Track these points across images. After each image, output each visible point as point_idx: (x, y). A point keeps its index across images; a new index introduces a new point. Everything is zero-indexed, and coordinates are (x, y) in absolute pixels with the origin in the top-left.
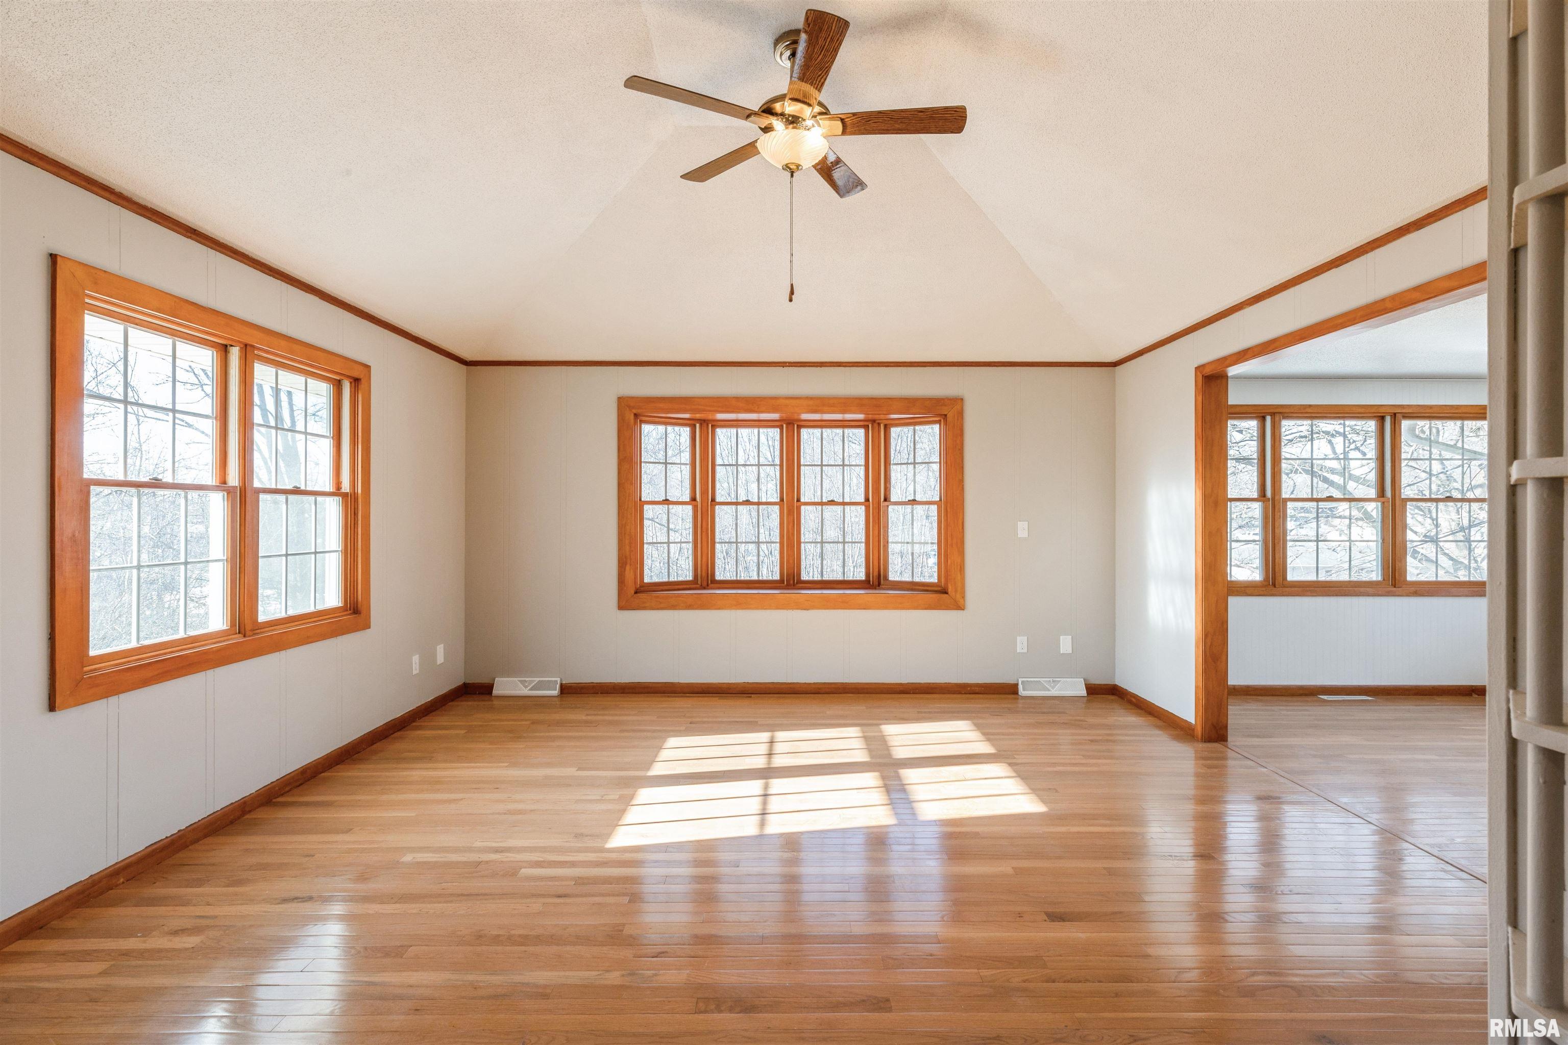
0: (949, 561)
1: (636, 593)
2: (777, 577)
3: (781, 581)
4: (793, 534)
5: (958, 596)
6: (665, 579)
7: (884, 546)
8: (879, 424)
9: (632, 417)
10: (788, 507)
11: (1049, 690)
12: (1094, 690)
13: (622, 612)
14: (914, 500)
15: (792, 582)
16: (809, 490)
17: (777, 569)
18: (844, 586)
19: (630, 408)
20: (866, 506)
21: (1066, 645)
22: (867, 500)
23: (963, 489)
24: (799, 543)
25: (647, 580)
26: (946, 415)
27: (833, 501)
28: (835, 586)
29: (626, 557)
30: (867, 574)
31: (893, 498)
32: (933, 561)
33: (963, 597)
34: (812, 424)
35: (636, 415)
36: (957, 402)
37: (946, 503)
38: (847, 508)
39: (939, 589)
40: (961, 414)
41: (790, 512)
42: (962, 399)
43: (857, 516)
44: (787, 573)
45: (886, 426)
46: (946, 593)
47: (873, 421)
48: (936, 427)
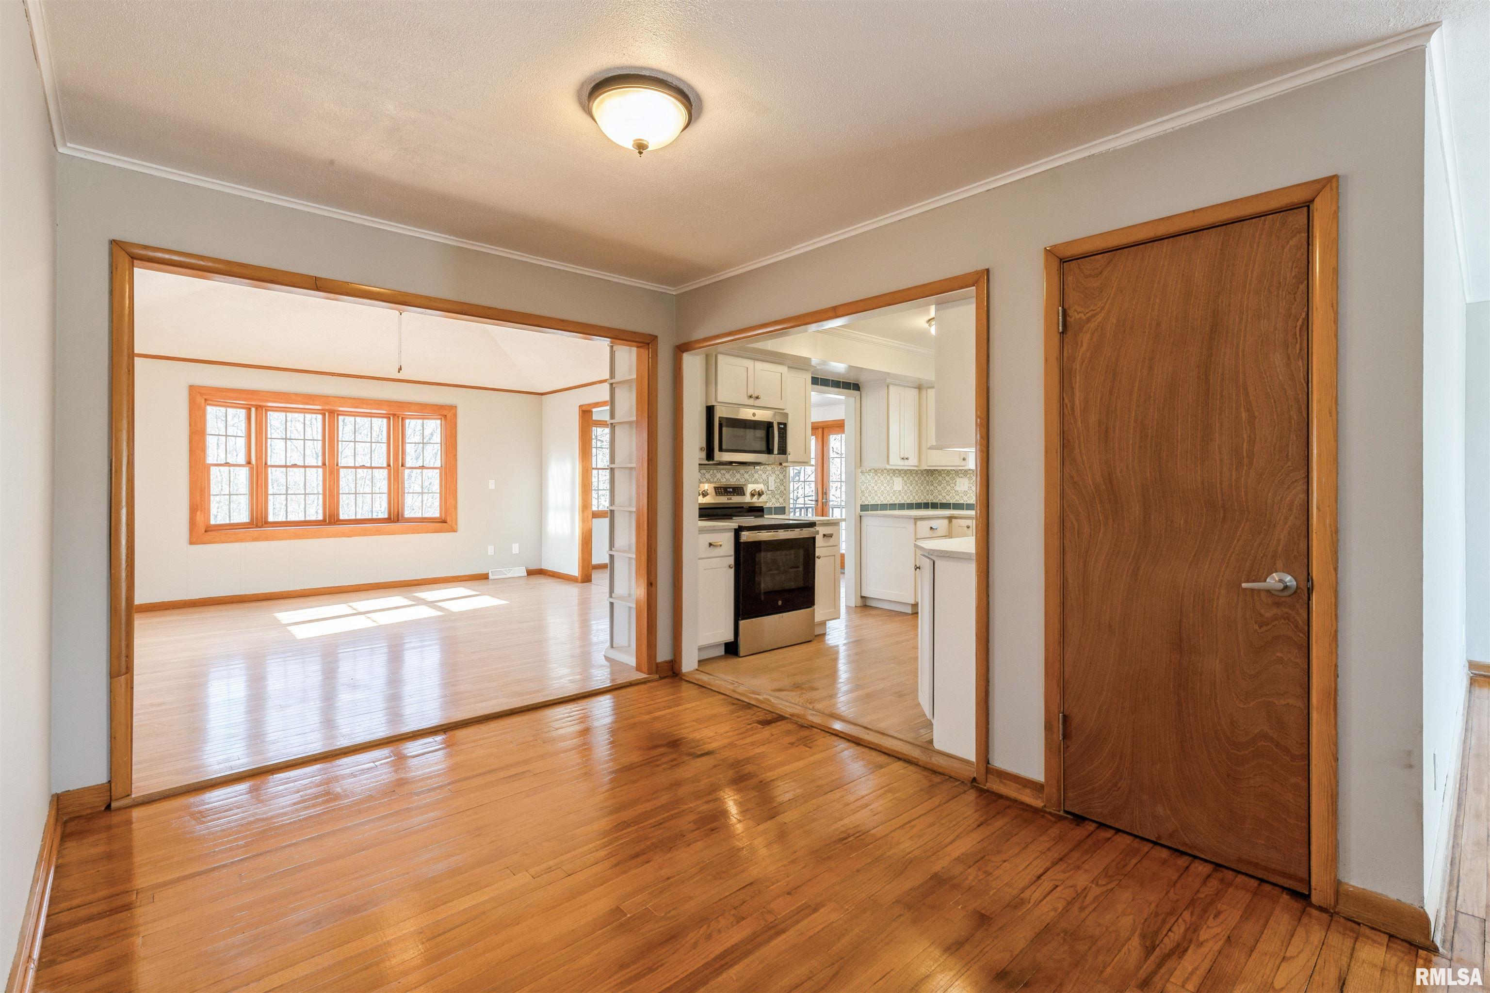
0: (448, 503)
1: (206, 531)
2: (320, 517)
3: (324, 520)
4: (334, 488)
5: (453, 524)
6: (228, 522)
7: (402, 495)
8: (398, 417)
9: (203, 401)
10: (329, 470)
11: (506, 575)
12: (531, 573)
13: (192, 546)
14: (423, 466)
15: (333, 521)
16: (345, 457)
17: (321, 512)
18: (372, 522)
19: (201, 394)
20: (388, 470)
21: (515, 549)
22: (389, 465)
23: (456, 460)
24: (338, 494)
25: (212, 522)
26: (446, 416)
27: (364, 466)
28: (366, 522)
29: (197, 506)
30: (390, 514)
31: (408, 465)
32: (437, 503)
33: (457, 525)
34: (349, 413)
35: (206, 400)
36: (453, 408)
37: (446, 468)
38: (374, 470)
39: (440, 520)
40: (455, 415)
41: (331, 473)
42: (456, 407)
43: (382, 476)
44: (329, 512)
45: (402, 418)
46: (446, 522)
47: (394, 415)
48: (439, 422)
